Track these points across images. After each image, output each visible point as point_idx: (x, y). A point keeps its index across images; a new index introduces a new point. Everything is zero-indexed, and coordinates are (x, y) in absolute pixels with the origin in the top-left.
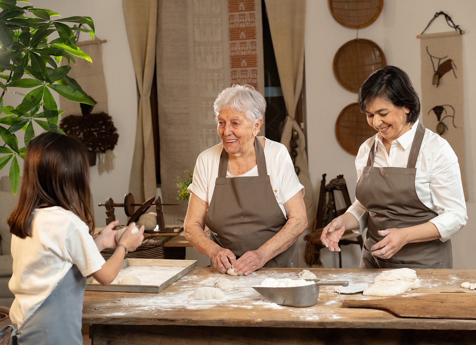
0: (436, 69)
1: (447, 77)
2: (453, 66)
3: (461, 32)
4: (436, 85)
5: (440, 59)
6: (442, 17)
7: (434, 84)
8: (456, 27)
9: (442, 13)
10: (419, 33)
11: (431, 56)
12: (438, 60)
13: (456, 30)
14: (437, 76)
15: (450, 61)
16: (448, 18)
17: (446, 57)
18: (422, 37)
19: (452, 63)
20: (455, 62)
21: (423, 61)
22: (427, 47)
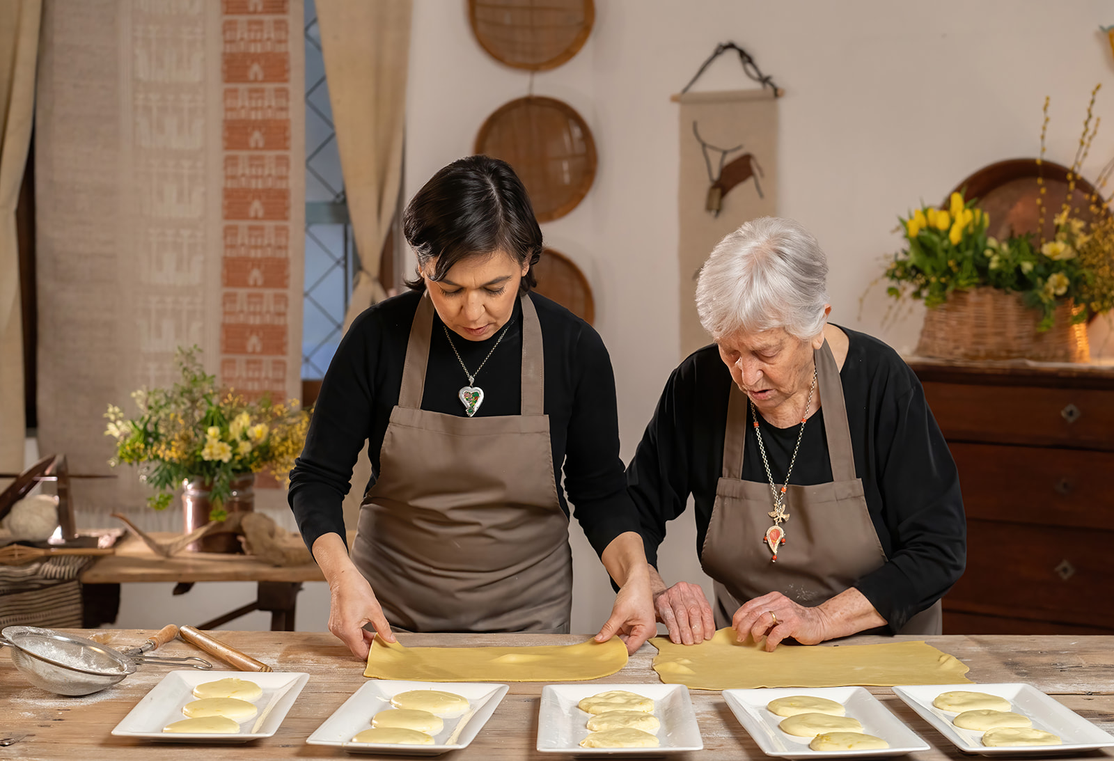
0: (716, 175)
1: (741, 194)
2: (756, 171)
3: (777, 93)
4: (713, 213)
5: (725, 153)
6: (732, 55)
7: (709, 208)
8: (765, 80)
9: (731, 46)
10: (678, 90)
11: (704, 145)
12: (719, 155)
13: (764, 87)
14: (718, 191)
15: (747, 158)
16: (746, 57)
17: (739, 148)
18: (684, 98)
19: (752, 163)
20: (760, 160)
21: (684, 155)
22: (695, 125)
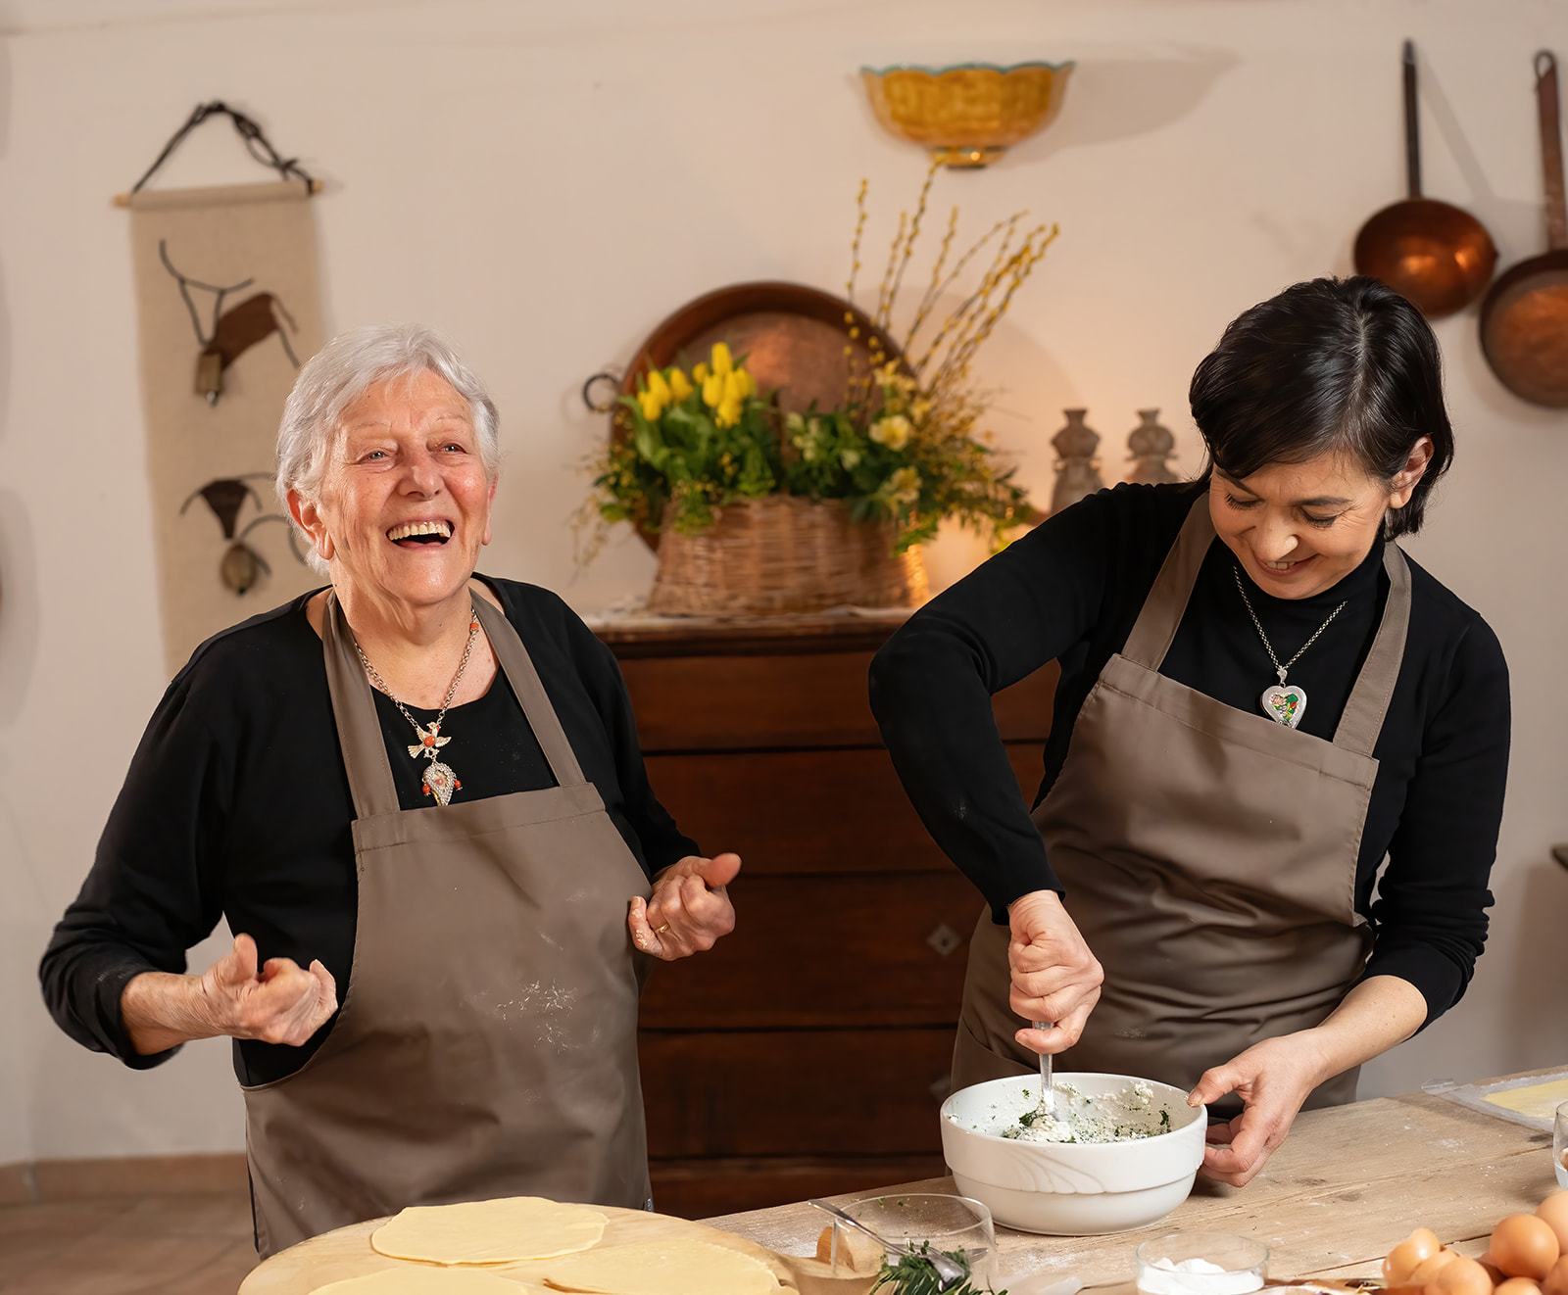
0: (208, 332)
1: (255, 362)
2: (282, 321)
3: (311, 187)
4: (211, 397)
5: (222, 293)
6: (222, 125)
7: (200, 390)
8: (286, 166)
9: (219, 108)
10: (125, 187)
11: (182, 281)
12: (213, 297)
13: (286, 178)
14: (216, 359)
15: (264, 300)
16: (247, 128)
17: (249, 282)
18: (137, 200)
19: (275, 308)
20: (288, 302)
21: (146, 296)
22: (162, 246)
